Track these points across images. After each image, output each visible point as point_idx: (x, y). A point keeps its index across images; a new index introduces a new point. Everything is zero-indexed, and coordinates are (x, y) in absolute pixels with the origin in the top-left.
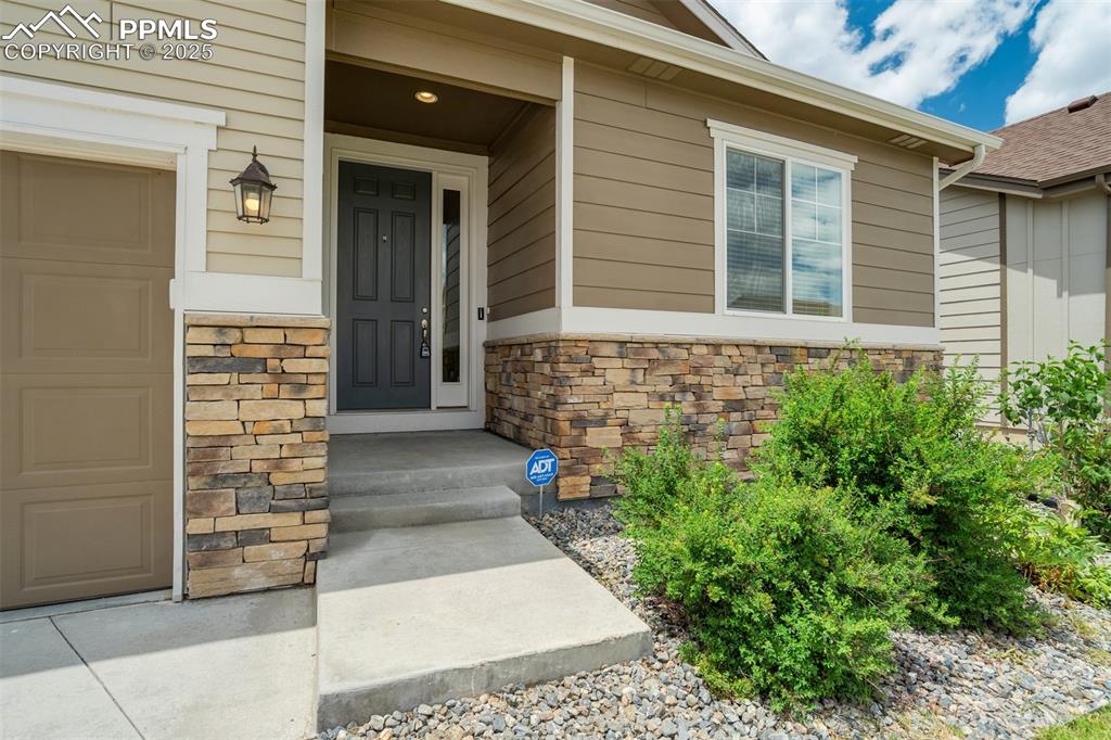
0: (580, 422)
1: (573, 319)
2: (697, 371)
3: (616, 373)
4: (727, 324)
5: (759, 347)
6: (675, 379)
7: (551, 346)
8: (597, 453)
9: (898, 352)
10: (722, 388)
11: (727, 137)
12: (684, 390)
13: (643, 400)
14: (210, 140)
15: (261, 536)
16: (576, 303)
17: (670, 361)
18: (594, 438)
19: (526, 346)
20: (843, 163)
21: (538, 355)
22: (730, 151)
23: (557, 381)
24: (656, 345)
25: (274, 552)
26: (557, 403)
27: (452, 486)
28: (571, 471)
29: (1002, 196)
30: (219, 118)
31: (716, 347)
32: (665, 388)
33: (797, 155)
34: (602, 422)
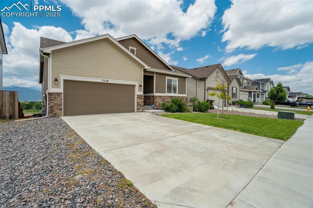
0: (156, 103)
1: (156, 94)
2: (164, 98)
3: (158, 99)
4: (167, 94)
5: (169, 96)
6: (163, 99)
7: (153, 97)
8: (157, 105)
9: (182, 97)
10: (166, 100)
11: (167, 78)
12: (163, 100)
13: (160, 101)
14: (138, 83)
15: (140, 108)
16: (156, 93)
17: (162, 98)
18: (157, 104)
19: (150, 96)
20: (177, 79)
21: (151, 97)
22: (167, 79)
23: (154, 99)
24: (161, 96)
25: (141, 109)
26: (154, 101)
27: (147, 107)
28: (155, 107)
29: (196, 79)
30: (138, 82)
31: (166, 96)
32: (162, 100)
33: (173, 79)
34: (157, 103)
